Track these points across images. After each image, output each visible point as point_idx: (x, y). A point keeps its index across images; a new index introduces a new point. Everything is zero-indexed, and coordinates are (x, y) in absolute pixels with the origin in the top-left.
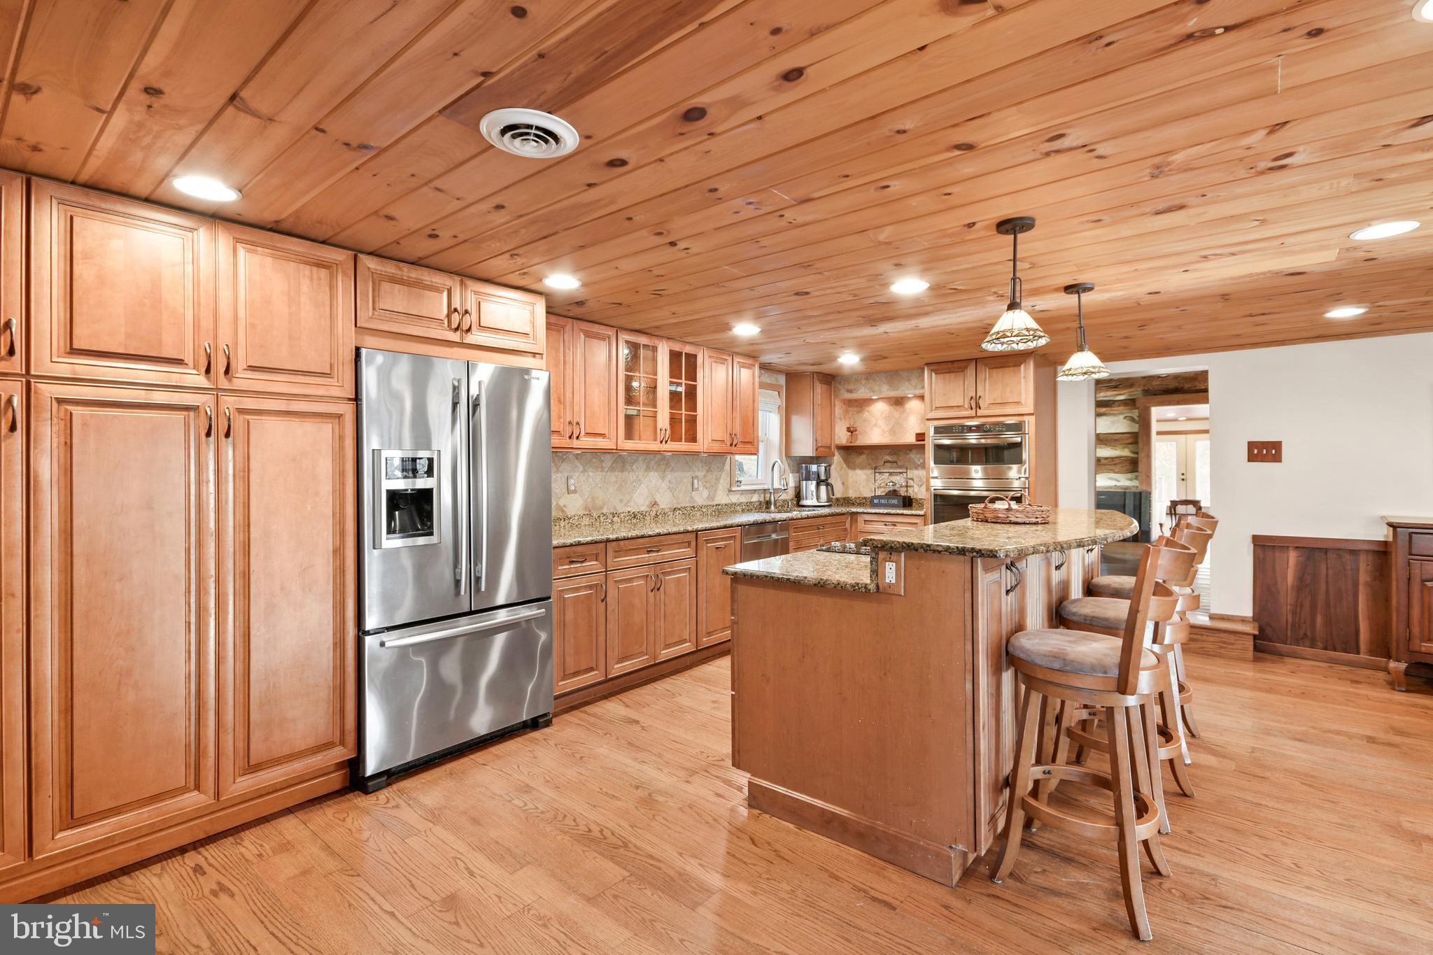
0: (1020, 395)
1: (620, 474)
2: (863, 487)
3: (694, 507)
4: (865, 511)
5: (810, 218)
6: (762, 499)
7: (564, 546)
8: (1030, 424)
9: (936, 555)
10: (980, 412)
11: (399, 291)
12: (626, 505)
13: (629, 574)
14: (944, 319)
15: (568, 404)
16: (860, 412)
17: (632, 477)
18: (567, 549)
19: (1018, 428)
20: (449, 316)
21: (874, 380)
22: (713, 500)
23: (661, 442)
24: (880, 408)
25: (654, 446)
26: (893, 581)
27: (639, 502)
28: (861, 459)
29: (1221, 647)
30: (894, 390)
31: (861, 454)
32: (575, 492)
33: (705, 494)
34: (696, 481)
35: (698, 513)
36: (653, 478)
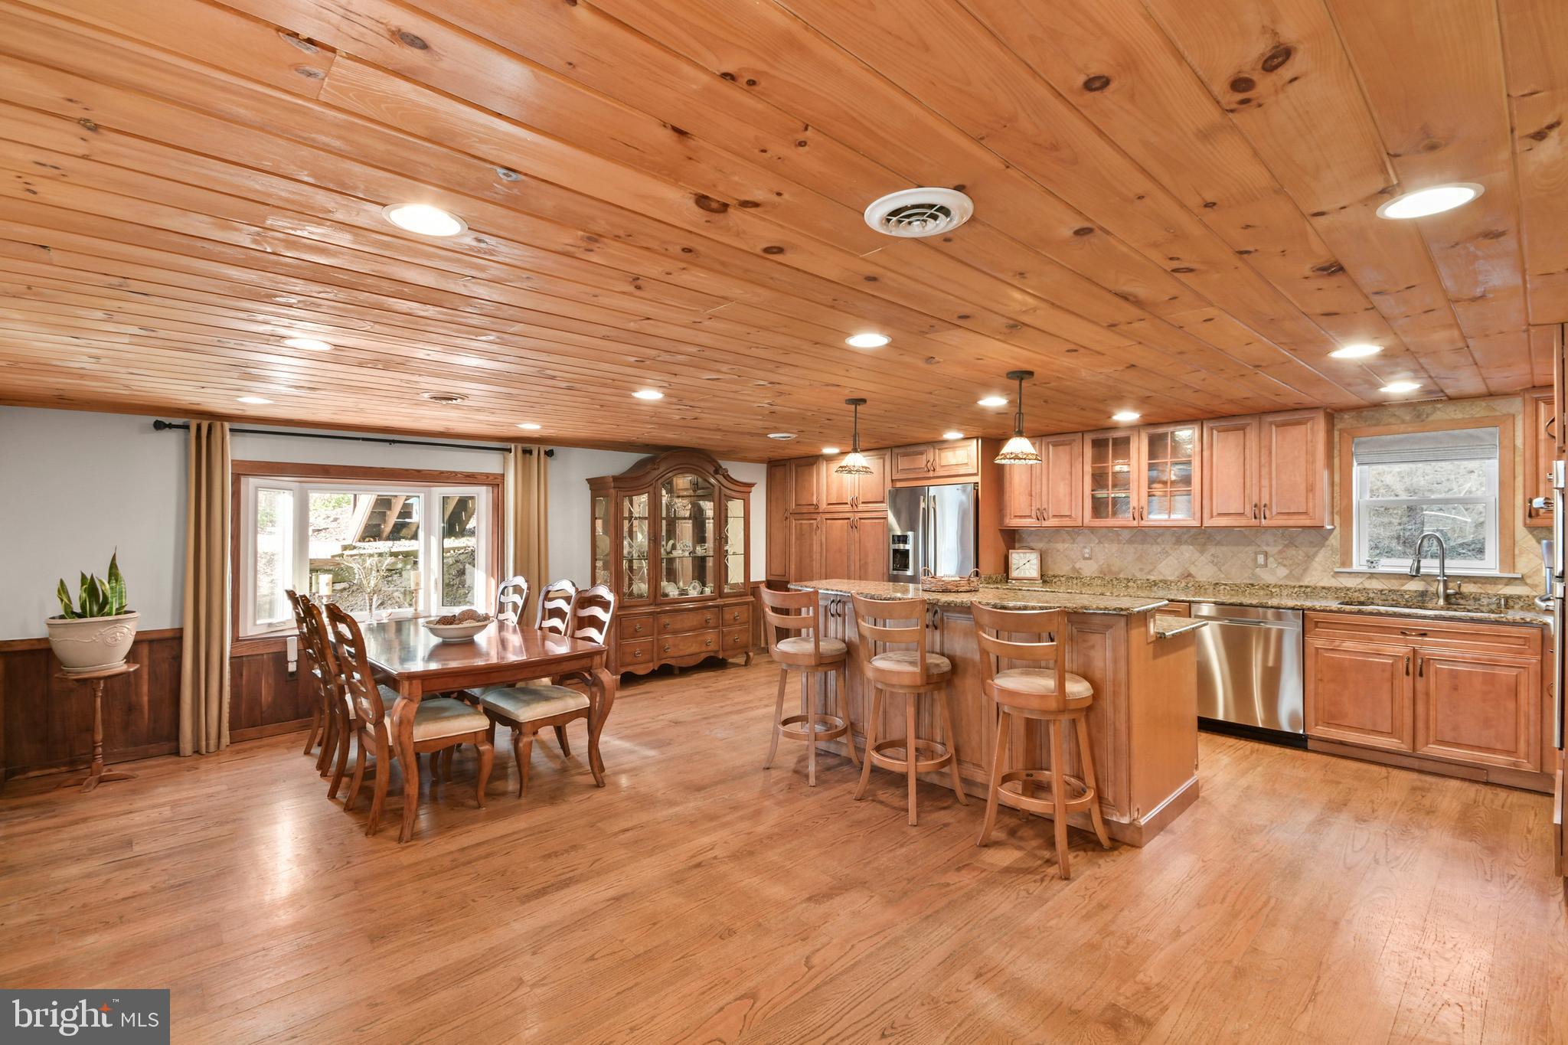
1: (1140, 547)
3: (1252, 585)
11: (906, 460)
12: (1149, 572)
17: (1156, 548)
20: (926, 465)
22: (1296, 580)
23: (1135, 519)
25: (1125, 523)
33: (1281, 572)
34: (1262, 556)
36: (1187, 551)
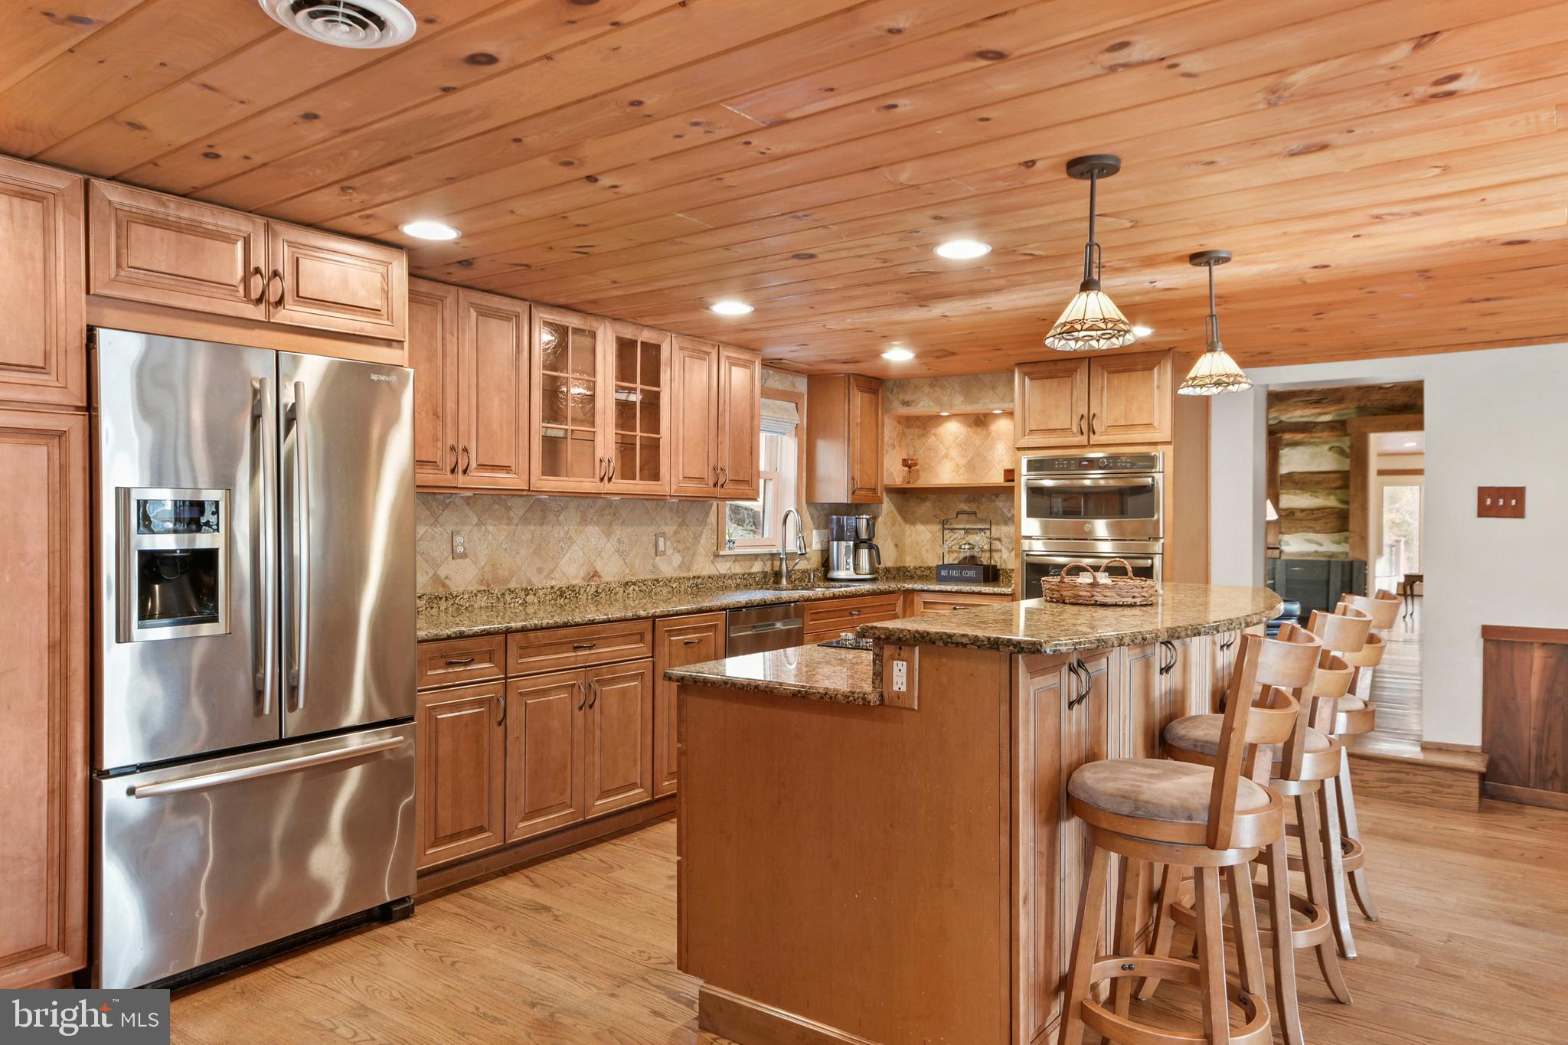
0: (1151, 413)
1: (538, 528)
2: (927, 551)
3: (657, 580)
4: (925, 588)
5: (791, 147)
6: (768, 569)
7: (437, 639)
8: (1165, 457)
9: (961, 650)
10: (1094, 439)
11: (162, 240)
12: (548, 576)
13: (544, 682)
14: (1026, 298)
15: (449, 419)
16: (923, 435)
17: (558, 532)
18: (443, 644)
19: (1150, 461)
20: (246, 280)
21: (943, 387)
22: (689, 570)
23: (602, 480)
24: (952, 430)
25: (589, 485)
26: (904, 689)
27: (570, 570)
28: (925, 508)
29: (1434, 792)
30: (971, 403)
31: (924, 500)
32: (464, 556)
33: (677, 559)
34: (661, 540)
35: (665, 590)
36: (593, 534)
